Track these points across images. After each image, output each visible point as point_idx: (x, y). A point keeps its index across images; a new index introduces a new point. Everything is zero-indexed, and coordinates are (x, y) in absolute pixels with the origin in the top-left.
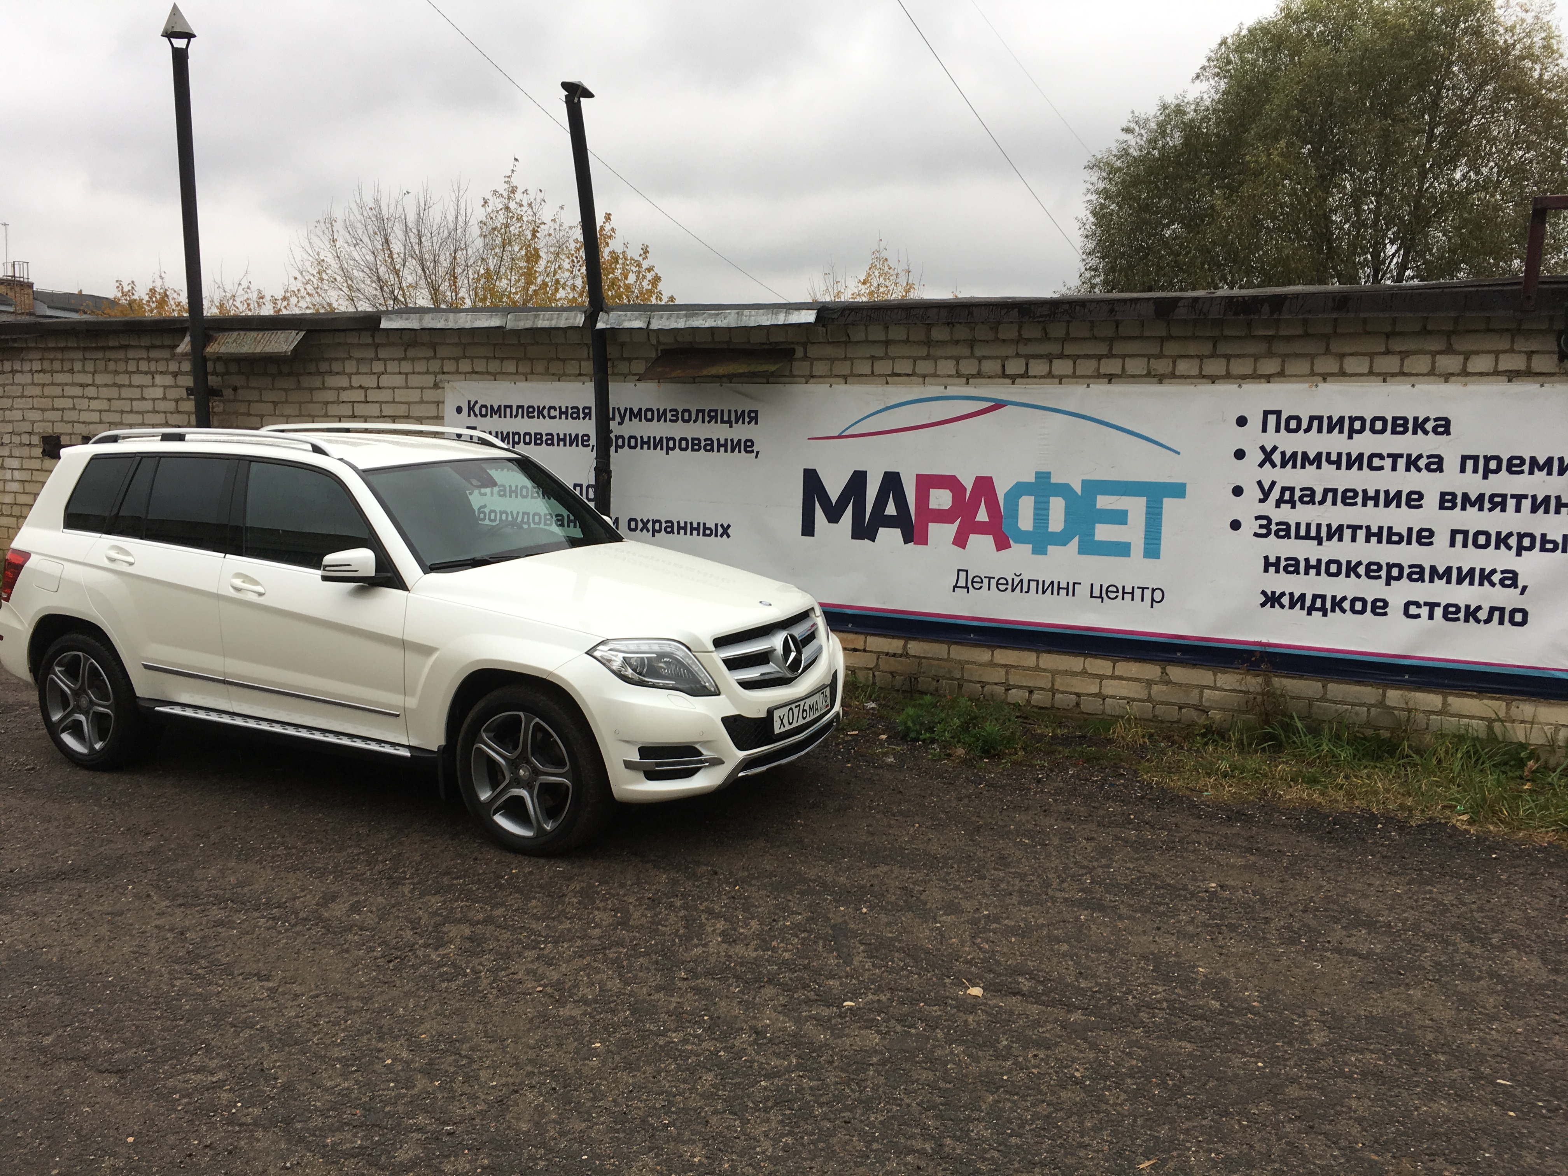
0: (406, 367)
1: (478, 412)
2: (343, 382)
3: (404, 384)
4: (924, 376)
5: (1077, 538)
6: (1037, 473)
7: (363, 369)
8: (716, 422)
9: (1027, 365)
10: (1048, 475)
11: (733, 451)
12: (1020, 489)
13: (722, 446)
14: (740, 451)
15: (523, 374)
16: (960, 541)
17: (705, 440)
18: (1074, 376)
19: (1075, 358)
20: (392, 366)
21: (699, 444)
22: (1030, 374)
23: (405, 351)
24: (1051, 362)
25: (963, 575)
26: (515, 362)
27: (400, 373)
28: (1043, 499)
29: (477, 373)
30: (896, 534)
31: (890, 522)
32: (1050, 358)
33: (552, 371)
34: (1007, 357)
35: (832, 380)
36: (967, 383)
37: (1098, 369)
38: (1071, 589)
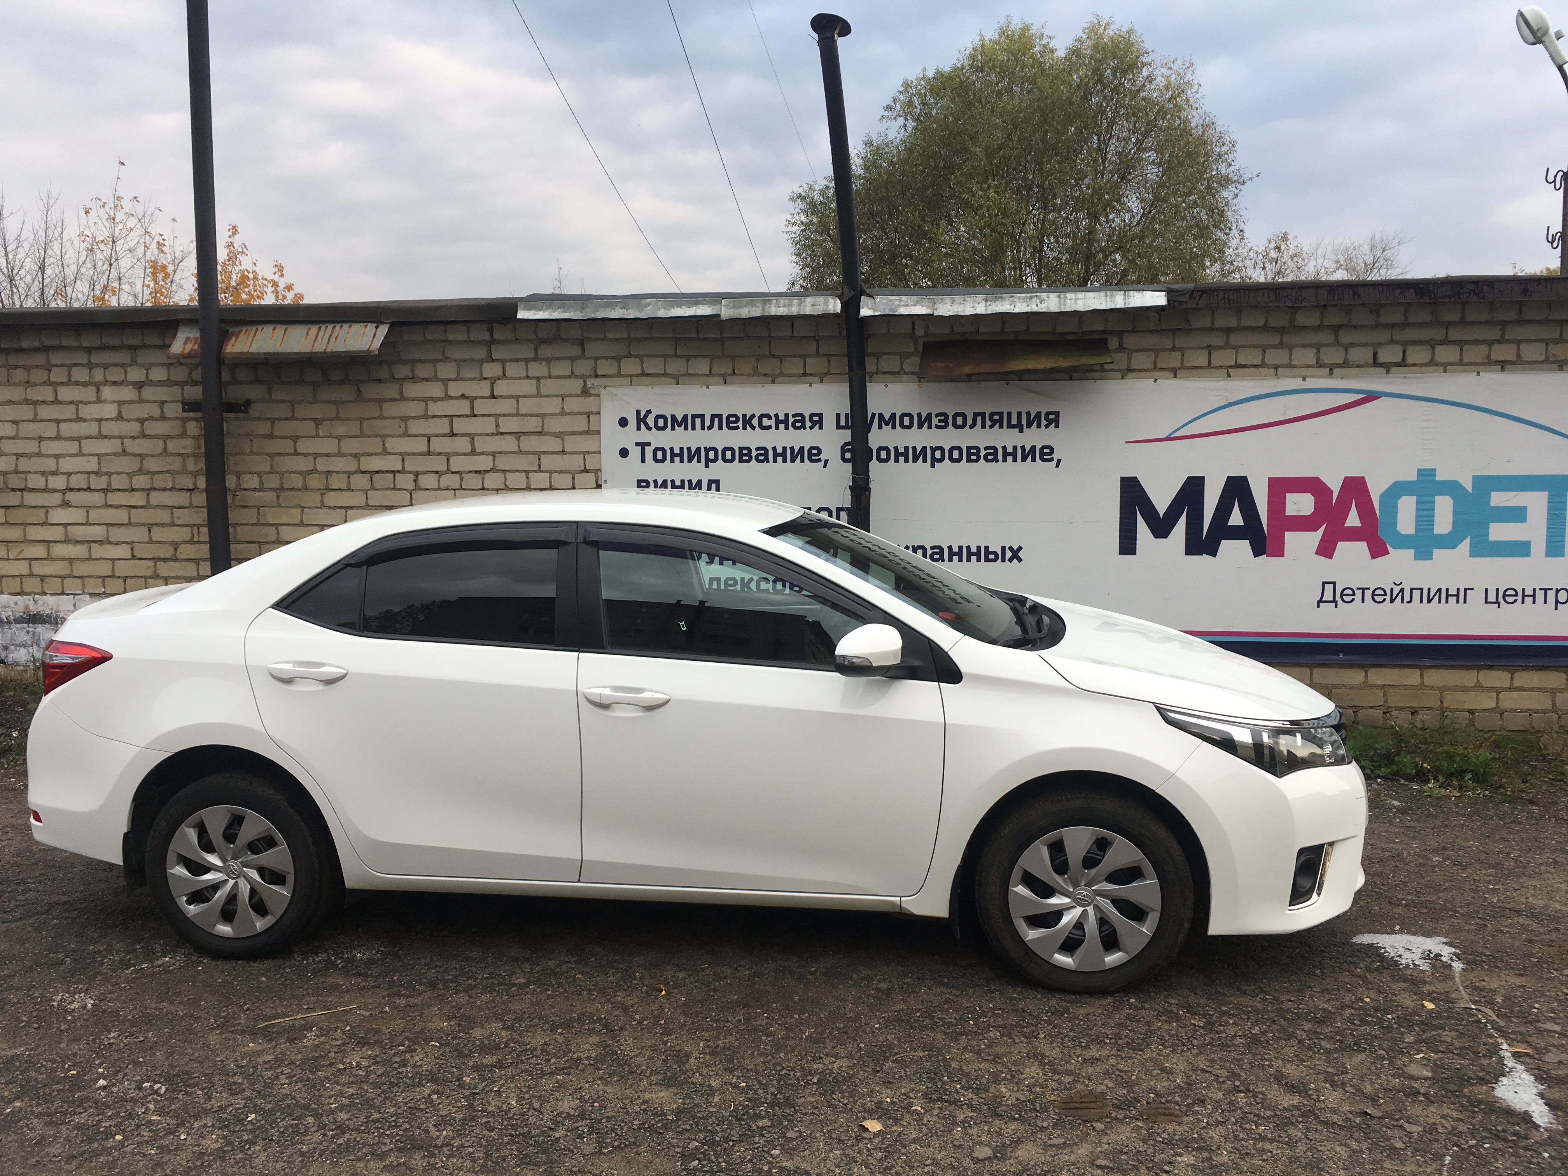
0: (536, 369)
1: (651, 423)
2: (435, 390)
3: (535, 392)
4: (1276, 368)
5: (1467, 541)
6: (1419, 470)
7: (467, 373)
8: (1001, 427)
9: (1404, 353)
10: (1432, 472)
11: (1024, 460)
12: (1398, 490)
13: (1010, 454)
14: (1034, 460)
15: (720, 375)
16: (1326, 550)
17: (986, 448)
18: (1461, 363)
19: (1461, 344)
20: (512, 369)
21: (978, 454)
22: (1409, 360)
23: (536, 350)
24: (1433, 348)
25: (1329, 588)
26: (708, 360)
27: (528, 377)
28: (1427, 499)
29: (648, 375)
30: (1244, 545)
31: (1236, 533)
32: (1432, 345)
33: (762, 370)
34: (1380, 344)
35: (1157, 374)
36: (1331, 374)
37: (1489, 356)
38: (1461, 595)
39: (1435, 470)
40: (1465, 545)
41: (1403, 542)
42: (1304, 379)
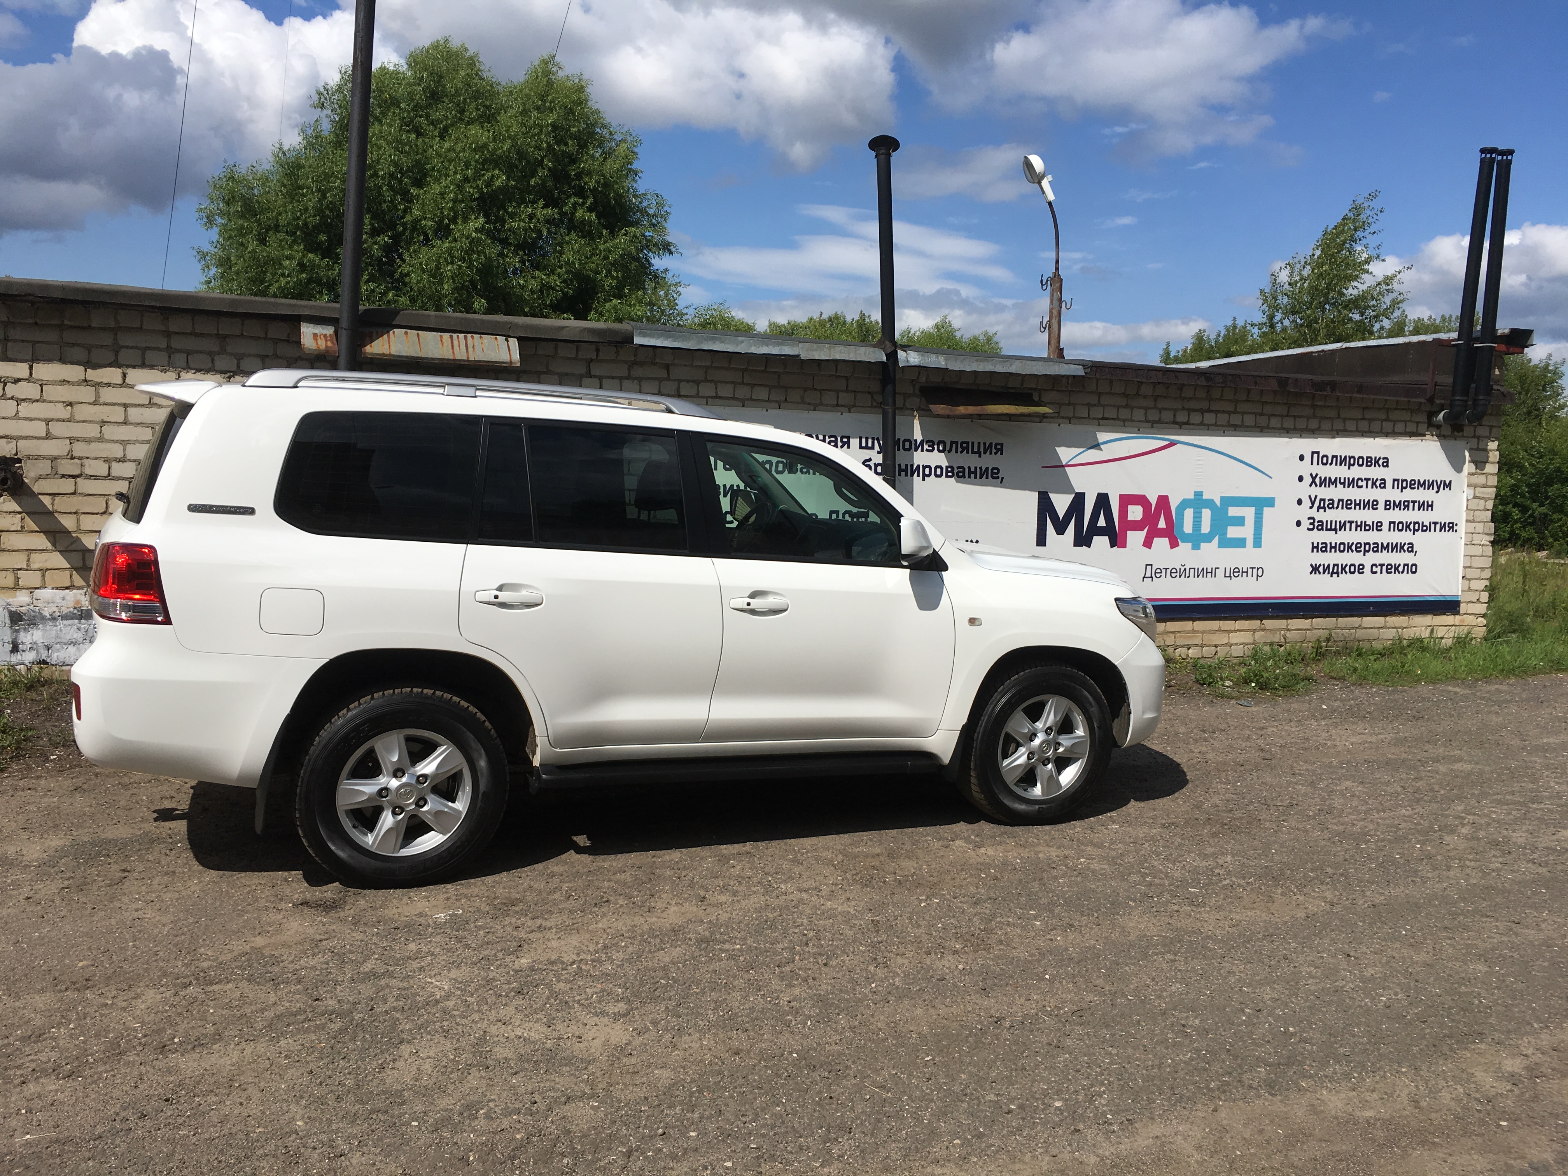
4: (1124, 421)
6: (1194, 493)
8: (968, 452)
9: (1189, 415)
10: (1201, 494)
11: (981, 477)
12: (1185, 504)
13: (973, 473)
14: (987, 478)
16: (1148, 543)
17: (958, 468)
18: (1215, 425)
21: (952, 472)
22: (1191, 422)
24: (1203, 414)
25: (1149, 568)
28: (1199, 510)
30: (1105, 539)
31: (1101, 532)
32: (1202, 411)
33: (807, 400)
34: (1176, 410)
35: (1060, 420)
36: (1155, 428)
38: (1212, 573)
40: (1216, 540)
41: (1187, 538)
42: (1139, 429)
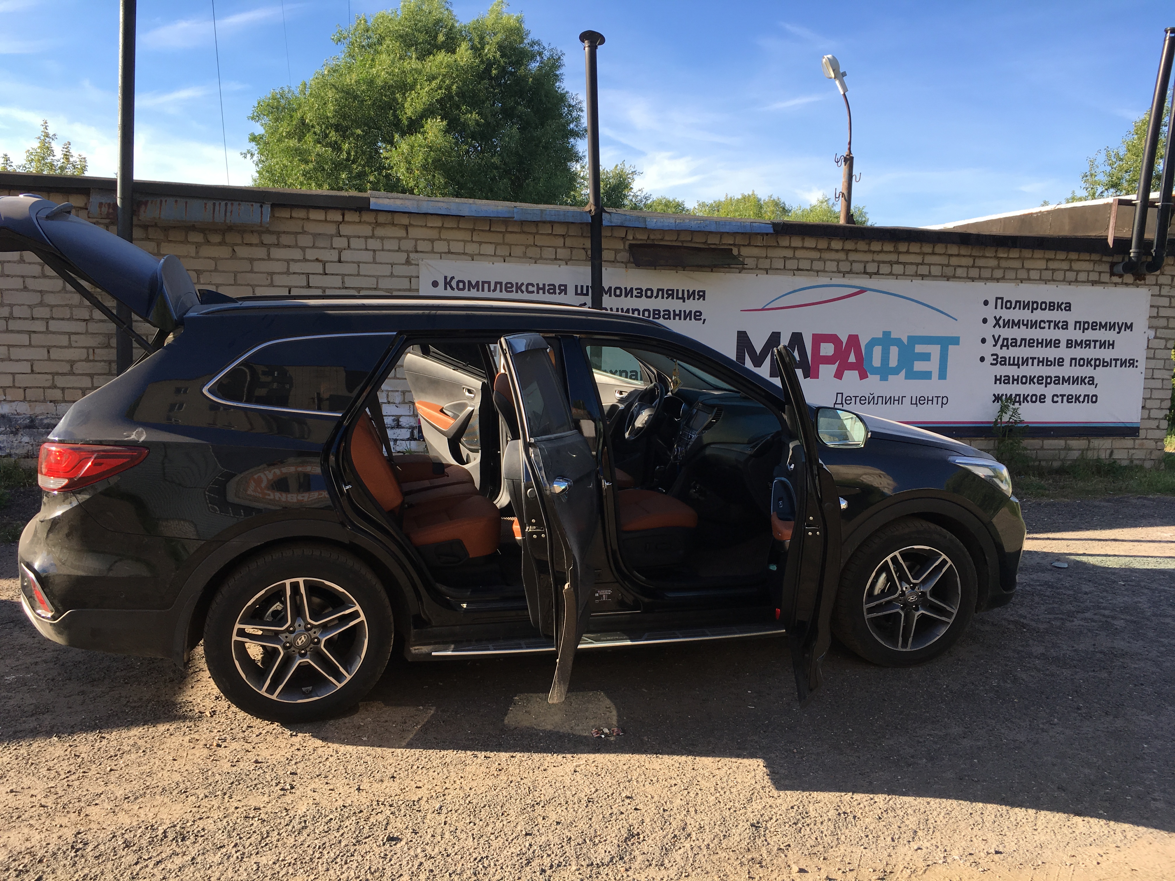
0: (373, 244)
1: (454, 286)
2: (297, 254)
3: (372, 261)
4: (818, 271)
5: (904, 370)
6: (883, 332)
7: (320, 243)
8: (673, 298)
11: (685, 319)
12: (873, 342)
13: (677, 315)
14: (690, 319)
15: (501, 256)
16: (839, 375)
17: (664, 311)
18: (904, 275)
19: (904, 264)
20: (355, 243)
21: (659, 314)
22: (881, 272)
23: (373, 231)
24: (892, 266)
25: (840, 396)
28: (887, 348)
30: (799, 372)
32: (891, 263)
34: (868, 262)
35: (758, 271)
36: (844, 277)
37: (916, 272)
38: (900, 400)
39: (890, 332)
40: (903, 373)
41: (875, 371)
42: (831, 279)
